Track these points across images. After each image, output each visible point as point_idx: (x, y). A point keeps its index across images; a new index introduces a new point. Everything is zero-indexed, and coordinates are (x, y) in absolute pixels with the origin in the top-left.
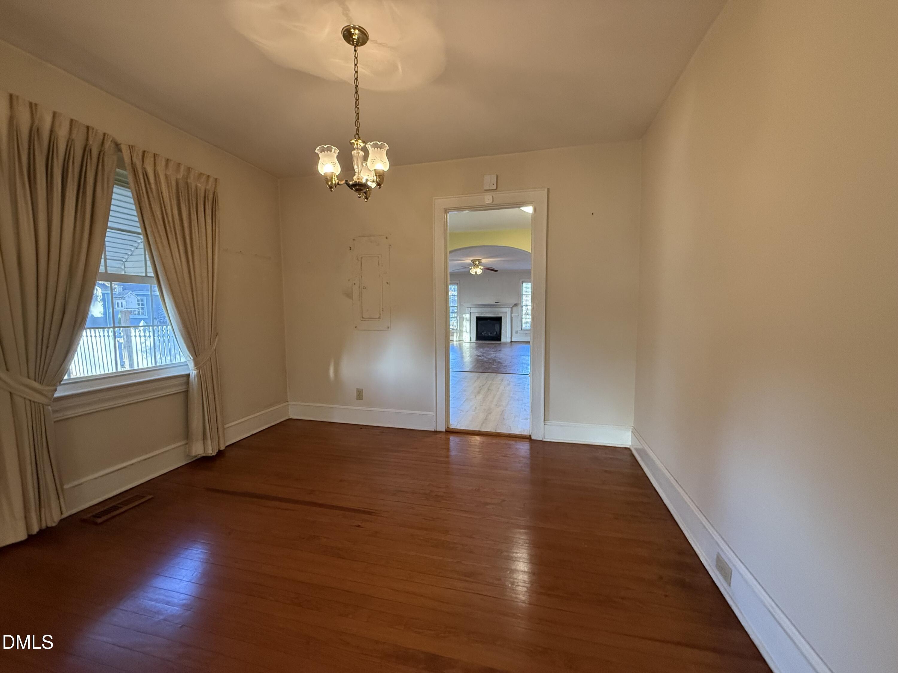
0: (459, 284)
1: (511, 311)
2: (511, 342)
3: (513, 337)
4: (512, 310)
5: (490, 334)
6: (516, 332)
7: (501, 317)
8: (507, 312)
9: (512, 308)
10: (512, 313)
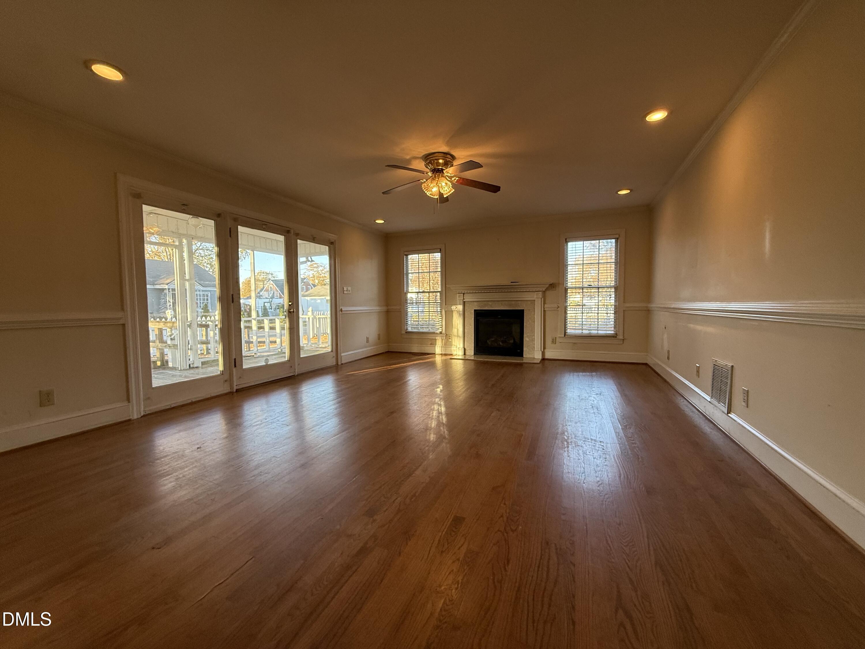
0: (443, 250)
1: (543, 299)
2: (543, 359)
3: (546, 350)
4: (544, 297)
5: (501, 344)
6: (554, 341)
7: (522, 311)
8: (535, 300)
9: (544, 292)
10: (544, 303)
